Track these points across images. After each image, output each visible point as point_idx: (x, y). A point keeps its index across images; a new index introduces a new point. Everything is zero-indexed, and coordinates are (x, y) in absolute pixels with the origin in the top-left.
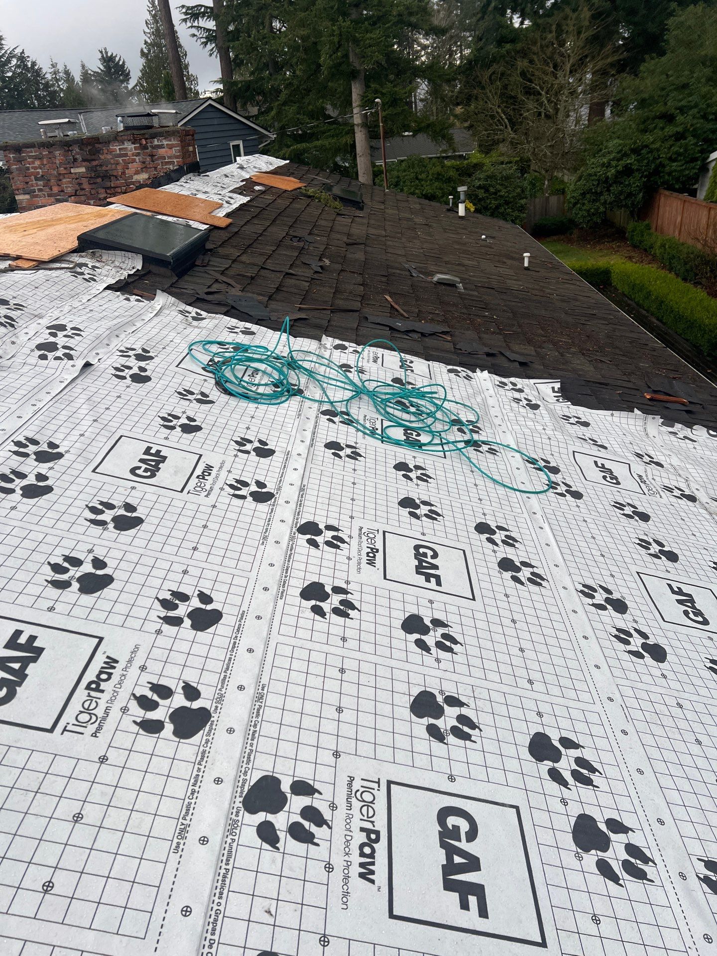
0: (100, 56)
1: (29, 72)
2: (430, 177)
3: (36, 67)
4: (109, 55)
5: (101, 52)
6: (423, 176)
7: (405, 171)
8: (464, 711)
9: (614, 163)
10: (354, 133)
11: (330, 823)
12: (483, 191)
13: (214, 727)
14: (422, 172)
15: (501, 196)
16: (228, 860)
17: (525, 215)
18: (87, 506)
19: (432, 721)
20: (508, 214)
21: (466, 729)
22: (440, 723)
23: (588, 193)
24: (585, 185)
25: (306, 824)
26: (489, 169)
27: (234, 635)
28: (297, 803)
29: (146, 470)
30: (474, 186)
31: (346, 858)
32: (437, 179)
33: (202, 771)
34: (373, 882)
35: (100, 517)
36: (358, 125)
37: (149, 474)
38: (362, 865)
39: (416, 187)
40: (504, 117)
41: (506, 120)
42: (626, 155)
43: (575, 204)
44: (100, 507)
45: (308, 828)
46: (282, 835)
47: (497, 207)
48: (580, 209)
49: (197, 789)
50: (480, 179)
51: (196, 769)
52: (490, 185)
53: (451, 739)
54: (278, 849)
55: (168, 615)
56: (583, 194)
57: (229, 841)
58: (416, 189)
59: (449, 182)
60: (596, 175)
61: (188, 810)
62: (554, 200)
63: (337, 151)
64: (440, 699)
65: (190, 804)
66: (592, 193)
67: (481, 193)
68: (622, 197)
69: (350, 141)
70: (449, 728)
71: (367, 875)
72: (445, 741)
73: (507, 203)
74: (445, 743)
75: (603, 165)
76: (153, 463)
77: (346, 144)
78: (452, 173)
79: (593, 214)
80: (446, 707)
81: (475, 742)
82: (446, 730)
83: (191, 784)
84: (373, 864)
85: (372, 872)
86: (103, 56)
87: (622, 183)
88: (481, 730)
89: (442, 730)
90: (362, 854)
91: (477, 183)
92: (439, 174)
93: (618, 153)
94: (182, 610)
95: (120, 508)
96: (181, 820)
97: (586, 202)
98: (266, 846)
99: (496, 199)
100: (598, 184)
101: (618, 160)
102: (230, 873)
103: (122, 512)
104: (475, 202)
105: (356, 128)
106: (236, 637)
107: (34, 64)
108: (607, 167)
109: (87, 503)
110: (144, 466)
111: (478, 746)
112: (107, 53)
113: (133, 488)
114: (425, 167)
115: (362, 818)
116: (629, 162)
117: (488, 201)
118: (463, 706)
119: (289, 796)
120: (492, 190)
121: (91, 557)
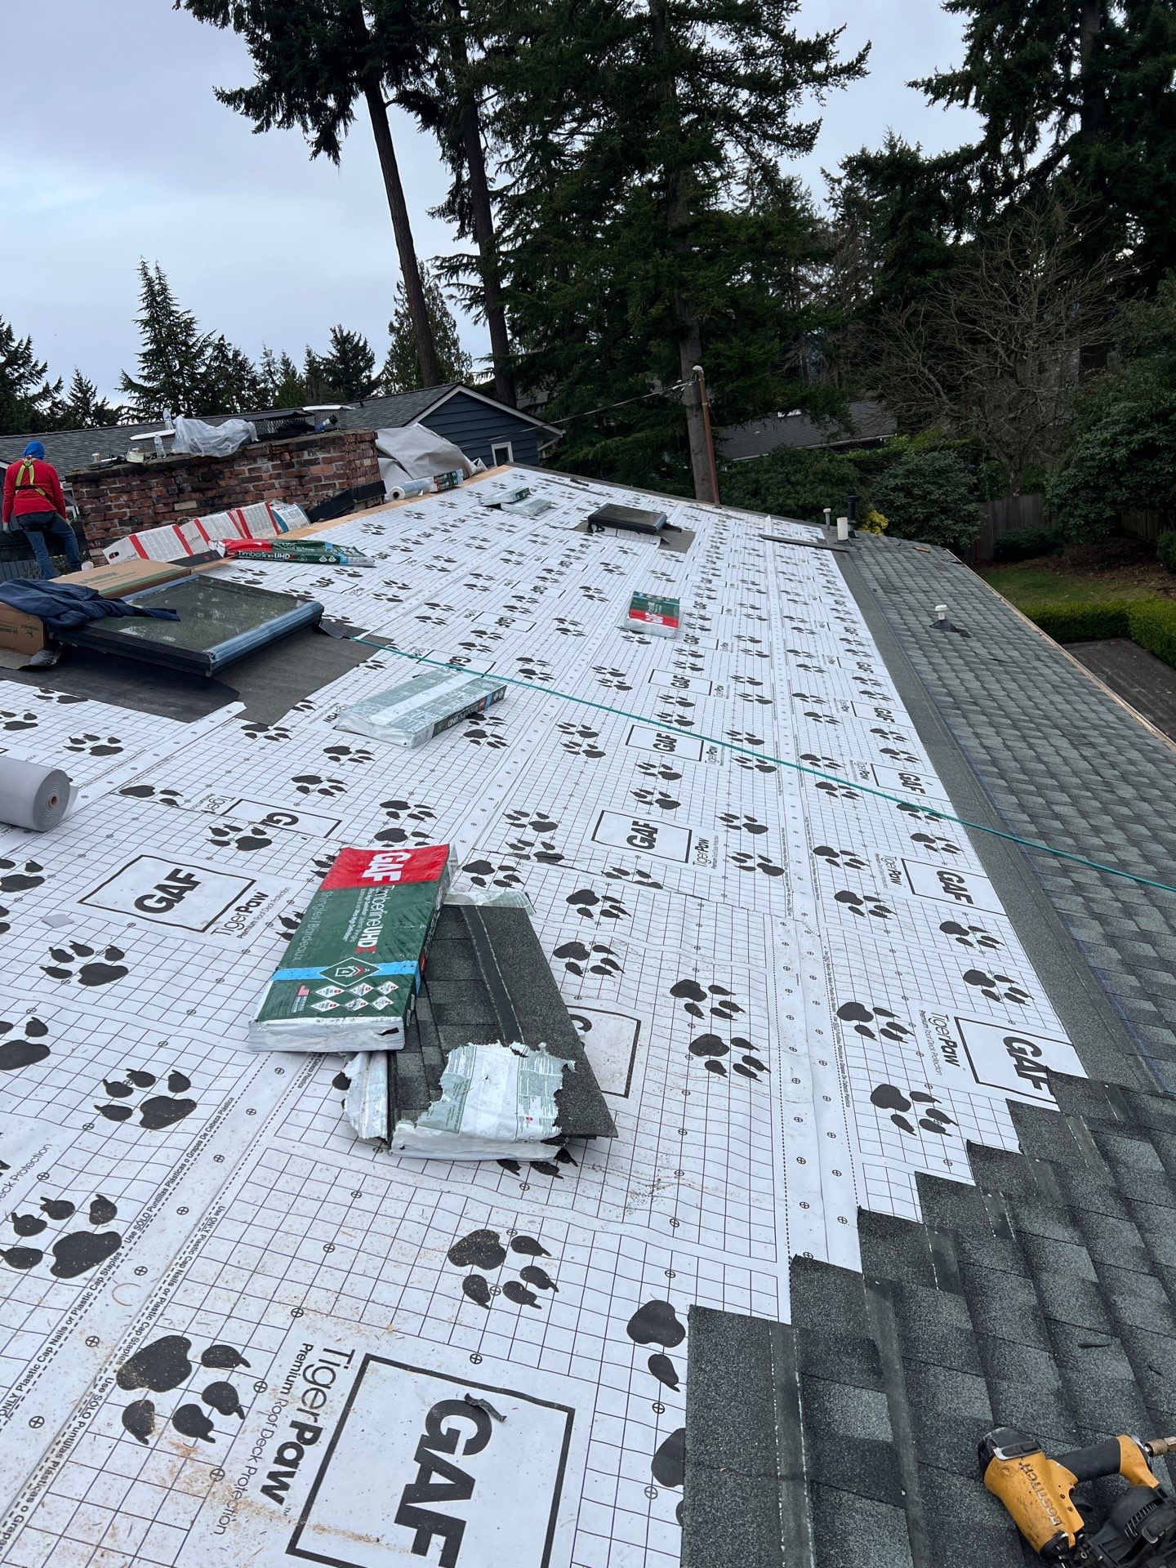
0: (332, 336)
1: (230, 364)
2: (811, 478)
3: (240, 358)
4: (345, 334)
5: (334, 331)
6: (799, 477)
7: (768, 471)
8: (539, 1262)
9: (1123, 439)
10: (685, 420)
11: (245, 1410)
12: (901, 495)
13: (118, 1263)
14: (796, 472)
15: (934, 501)
16: (62, 1451)
17: (975, 528)
18: (51, 949)
19: (477, 1270)
20: (946, 529)
21: (532, 1288)
22: (491, 1276)
23: (1083, 489)
24: (1075, 476)
25: (206, 1409)
26: (912, 459)
27: (204, 1131)
28: (204, 1377)
29: (160, 900)
30: (886, 488)
31: (252, 1463)
32: (822, 481)
33: (74, 1323)
34: (280, 1500)
35: (63, 966)
36: (691, 407)
37: (164, 904)
38: (273, 1476)
39: (788, 495)
40: (933, 379)
41: (937, 384)
42: (1144, 425)
43: (1060, 507)
44: (70, 951)
45: (206, 1415)
46: (160, 1423)
47: (927, 518)
48: (1071, 515)
49: (55, 1348)
50: (896, 477)
51: (66, 1318)
52: (914, 485)
53: (501, 1301)
54: (146, 1442)
55: (113, 1103)
56: (1075, 491)
57: (75, 1424)
58: (787, 498)
59: (843, 484)
60: (1093, 459)
61: (30, 1376)
62: (1027, 501)
63: (661, 447)
64: (504, 1240)
65: (36, 1368)
66: (1091, 487)
67: (900, 499)
68: (1143, 492)
69: (679, 432)
70: (502, 1284)
71: (275, 1488)
72: (488, 1304)
73: (944, 511)
74: (487, 1307)
75: (1104, 443)
76: (176, 891)
77: (674, 437)
78: (850, 471)
79: (1095, 522)
80: (510, 1252)
81: (539, 1307)
82: (497, 1286)
83: (50, 1340)
84: (291, 1475)
85: (285, 1487)
86: (336, 337)
87: (1140, 470)
88: (556, 1290)
89: (489, 1286)
90: (280, 1460)
91: (892, 482)
92: (824, 473)
93: (1129, 422)
94: (138, 1097)
95: (99, 954)
96: (13, 1390)
97: (1080, 502)
98: (130, 1436)
99: (924, 506)
100: (1099, 474)
101: (1130, 433)
102: (57, 1469)
103: (102, 959)
104: (888, 512)
105: (688, 411)
106: (205, 1135)
107: (236, 354)
108: (1112, 446)
109: (51, 945)
110: (160, 894)
111: (542, 1314)
112: (341, 331)
113: (131, 925)
114: (802, 463)
115: (303, 1407)
116: (1149, 435)
117: (912, 510)
118: (540, 1255)
119: (194, 1366)
120: (916, 491)
121: (29, 1019)
